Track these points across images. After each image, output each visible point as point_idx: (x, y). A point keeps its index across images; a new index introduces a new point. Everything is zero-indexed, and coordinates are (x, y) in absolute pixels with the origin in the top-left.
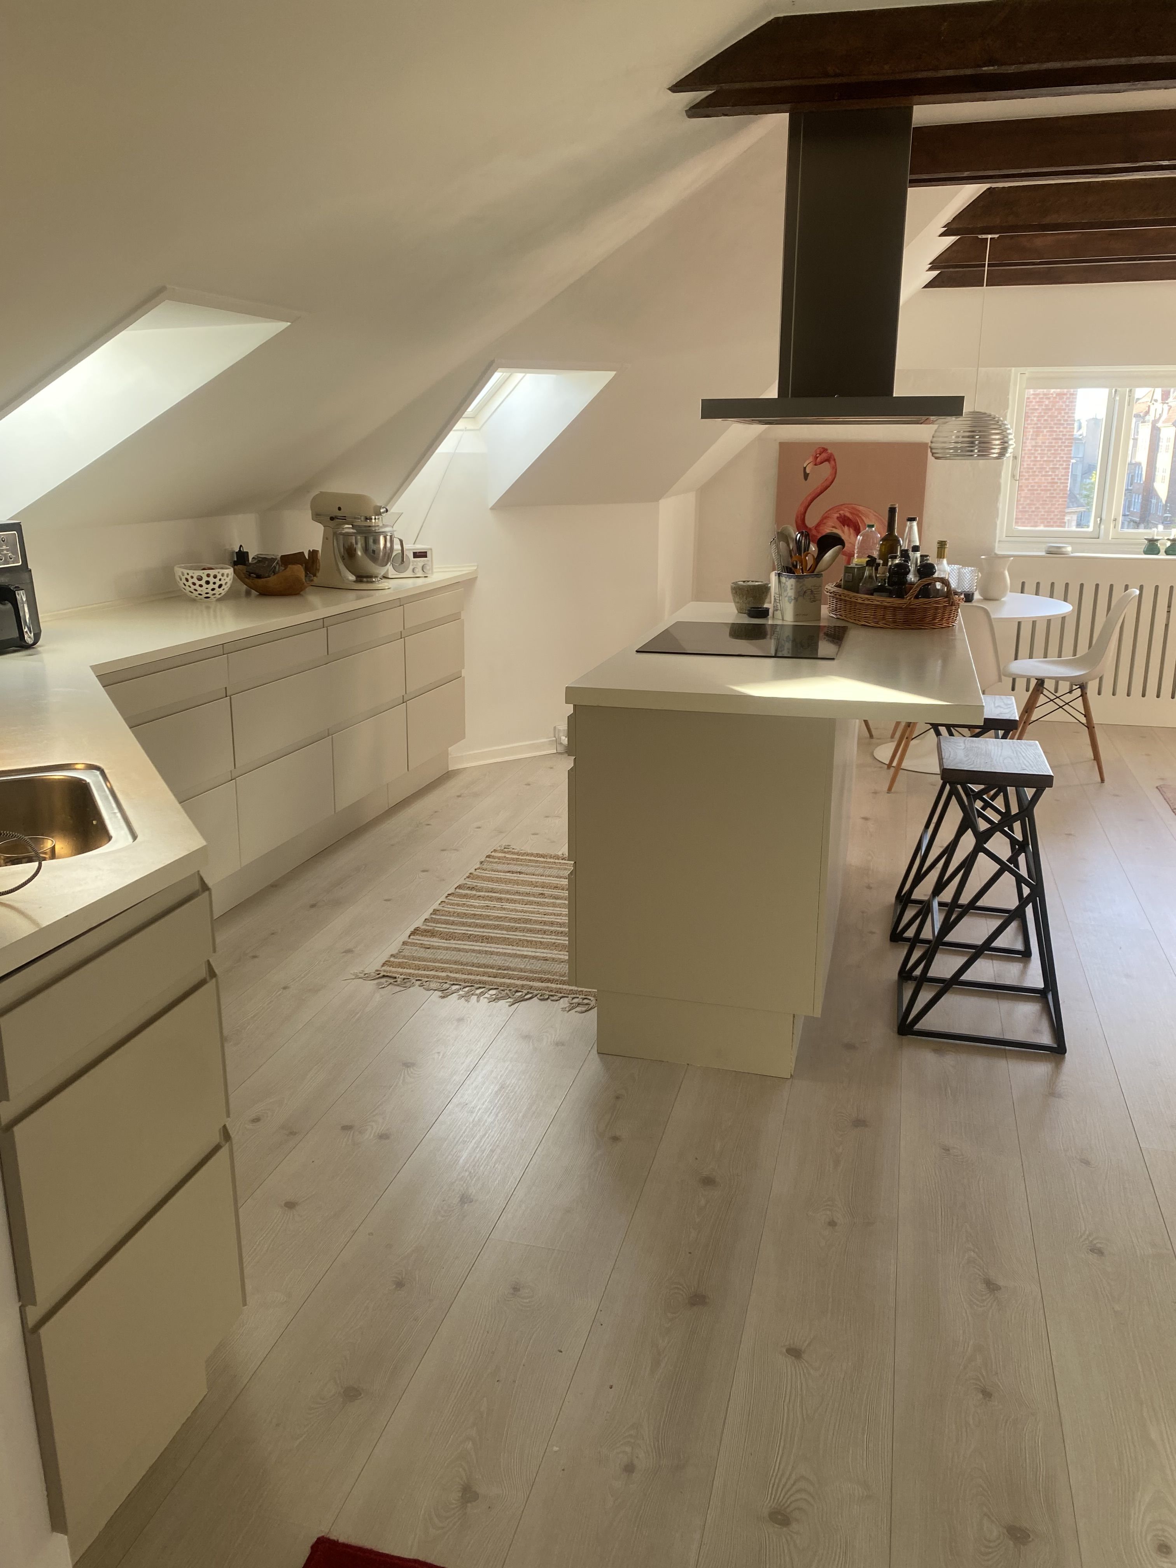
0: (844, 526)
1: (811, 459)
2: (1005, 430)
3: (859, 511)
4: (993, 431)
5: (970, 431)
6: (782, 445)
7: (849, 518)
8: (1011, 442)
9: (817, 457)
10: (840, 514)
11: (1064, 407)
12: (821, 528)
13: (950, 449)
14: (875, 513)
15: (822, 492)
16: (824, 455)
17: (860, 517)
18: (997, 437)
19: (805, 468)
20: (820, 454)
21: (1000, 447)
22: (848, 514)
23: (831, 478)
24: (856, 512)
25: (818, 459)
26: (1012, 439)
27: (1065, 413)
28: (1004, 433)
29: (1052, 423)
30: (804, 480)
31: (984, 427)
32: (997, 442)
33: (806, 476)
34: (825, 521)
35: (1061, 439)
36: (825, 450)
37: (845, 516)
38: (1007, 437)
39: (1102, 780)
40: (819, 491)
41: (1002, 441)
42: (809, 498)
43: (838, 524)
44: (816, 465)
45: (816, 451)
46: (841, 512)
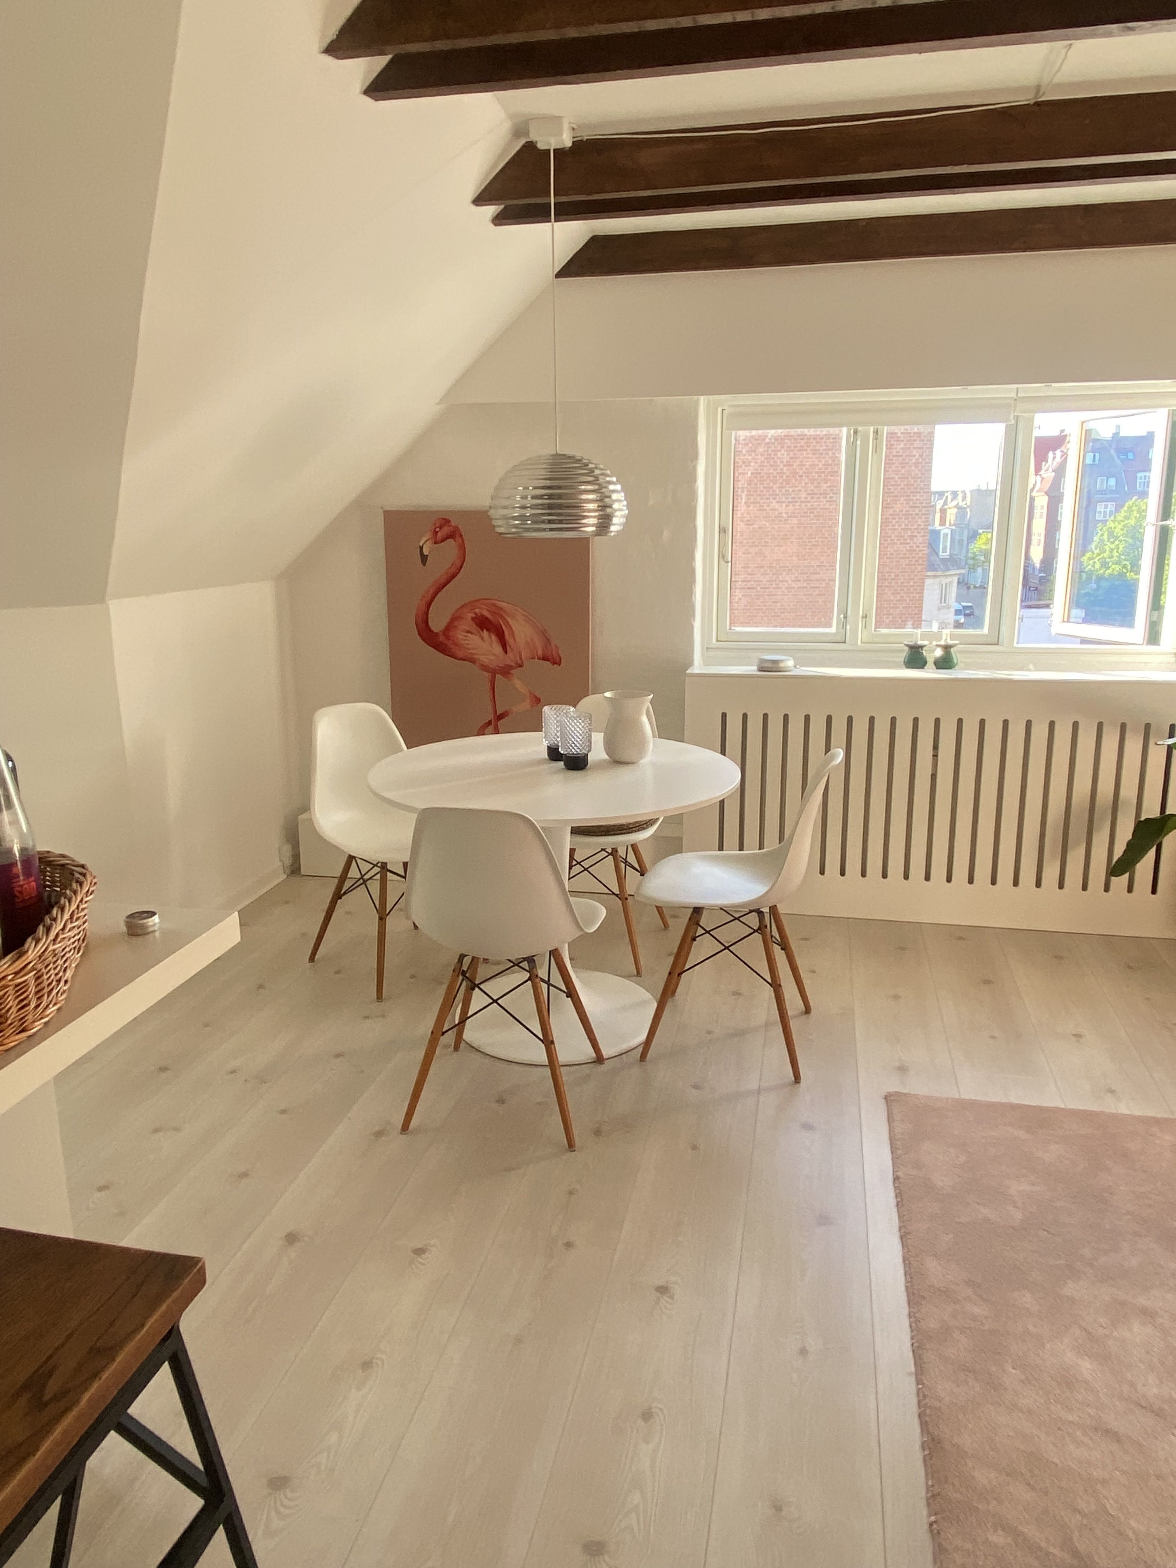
0: (483, 631)
1: (428, 535)
2: (604, 485)
3: (501, 608)
4: (583, 487)
5: (543, 488)
6: (387, 513)
7: (487, 618)
8: (616, 506)
9: (437, 532)
10: (476, 613)
11: (920, 475)
12: (451, 633)
13: (515, 518)
14: (524, 613)
15: (448, 582)
16: (446, 530)
17: (505, 619)
18: (591, 497)
19: (421, 548)
20: (441, 528)
21: (597, 514)
22: (486, 613)
23: (459, 563)
24: (498, 611)
25: (439, 534)
26: (619, 501)
27: (921, 481)
28: (604, 490)
29: (909, 491)
30: (422, 566)
31: (567, 479)
32: (592, 506)
33: (424, 559)
34: (456, 623)
35: (918, 507)
36: (447, 522)
37: (482, 616)
38: (609, 497)
39: (797, 1078)
40: (443, 580)
41: (601, 504)
42: (432, 591)
43: (474, 627)
44: (436, 543)
45: (435, 524)
46: (477, 610)
